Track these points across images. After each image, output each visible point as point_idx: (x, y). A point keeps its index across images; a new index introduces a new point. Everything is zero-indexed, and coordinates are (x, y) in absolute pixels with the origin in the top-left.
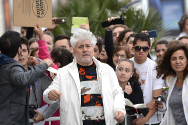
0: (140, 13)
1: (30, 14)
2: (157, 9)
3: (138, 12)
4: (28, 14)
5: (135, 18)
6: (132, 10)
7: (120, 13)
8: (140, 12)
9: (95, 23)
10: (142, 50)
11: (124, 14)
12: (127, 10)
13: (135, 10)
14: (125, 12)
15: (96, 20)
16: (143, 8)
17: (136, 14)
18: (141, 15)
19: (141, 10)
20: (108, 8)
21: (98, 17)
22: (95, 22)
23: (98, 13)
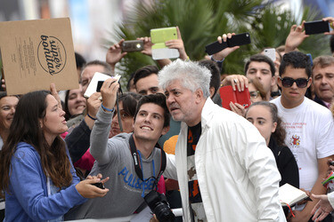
0: (287, 18)
1: (35, 69)
2: (318, 8)
3: (283, 16)
4: (32, 70)
5: (279, 27)
6: (272, 12)
7: (251, 19)
8: (288, 14)
9: (205, 39)
10: (295, 85)
11: (259, 21)
12: (263, 13)
13: (277, 13)
14: (259, 16)
15: (208, 34)
16: (293, 8)
17: (279, 19)
18: (288, 21)
19: (290, 12)
20: (229, 11)
21: (211, 27)
22: (206, 36)
23: (211, 21)
